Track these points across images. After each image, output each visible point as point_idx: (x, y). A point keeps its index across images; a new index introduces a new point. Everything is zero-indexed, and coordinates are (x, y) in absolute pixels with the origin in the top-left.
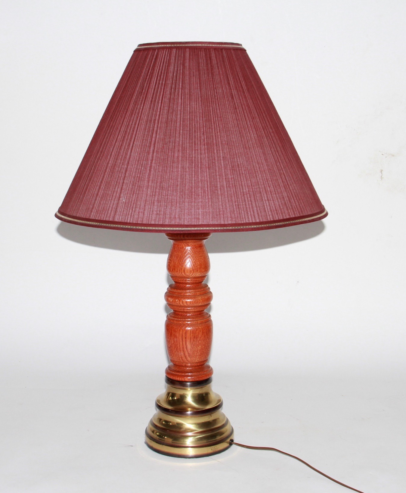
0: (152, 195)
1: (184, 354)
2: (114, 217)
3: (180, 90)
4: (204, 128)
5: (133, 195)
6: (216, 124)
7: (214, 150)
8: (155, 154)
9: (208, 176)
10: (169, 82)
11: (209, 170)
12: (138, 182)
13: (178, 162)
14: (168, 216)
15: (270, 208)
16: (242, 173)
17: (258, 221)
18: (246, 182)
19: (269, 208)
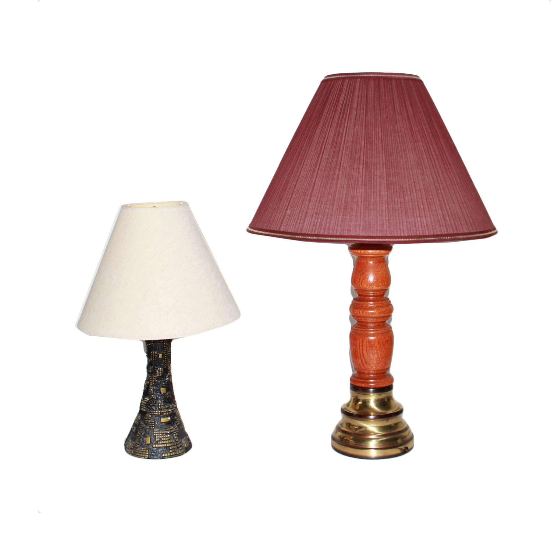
0: (312, 208)
1: (362, 361)
2: (280, 227)
3: (348, 115)
4: (365, 149)
5: (297, 208)
6: (377, 146)
7: (372, 169)
8: (319, 172)
9: (363, 193)
10: (339, 109)
11: (365, 187)
12: (303, 196)
13: (338, 179)
14: (323, 227)
15: (421, 224)
16: (397, 191)
17: (406, 235)
18: (399, 199)
19: (419, 223)
